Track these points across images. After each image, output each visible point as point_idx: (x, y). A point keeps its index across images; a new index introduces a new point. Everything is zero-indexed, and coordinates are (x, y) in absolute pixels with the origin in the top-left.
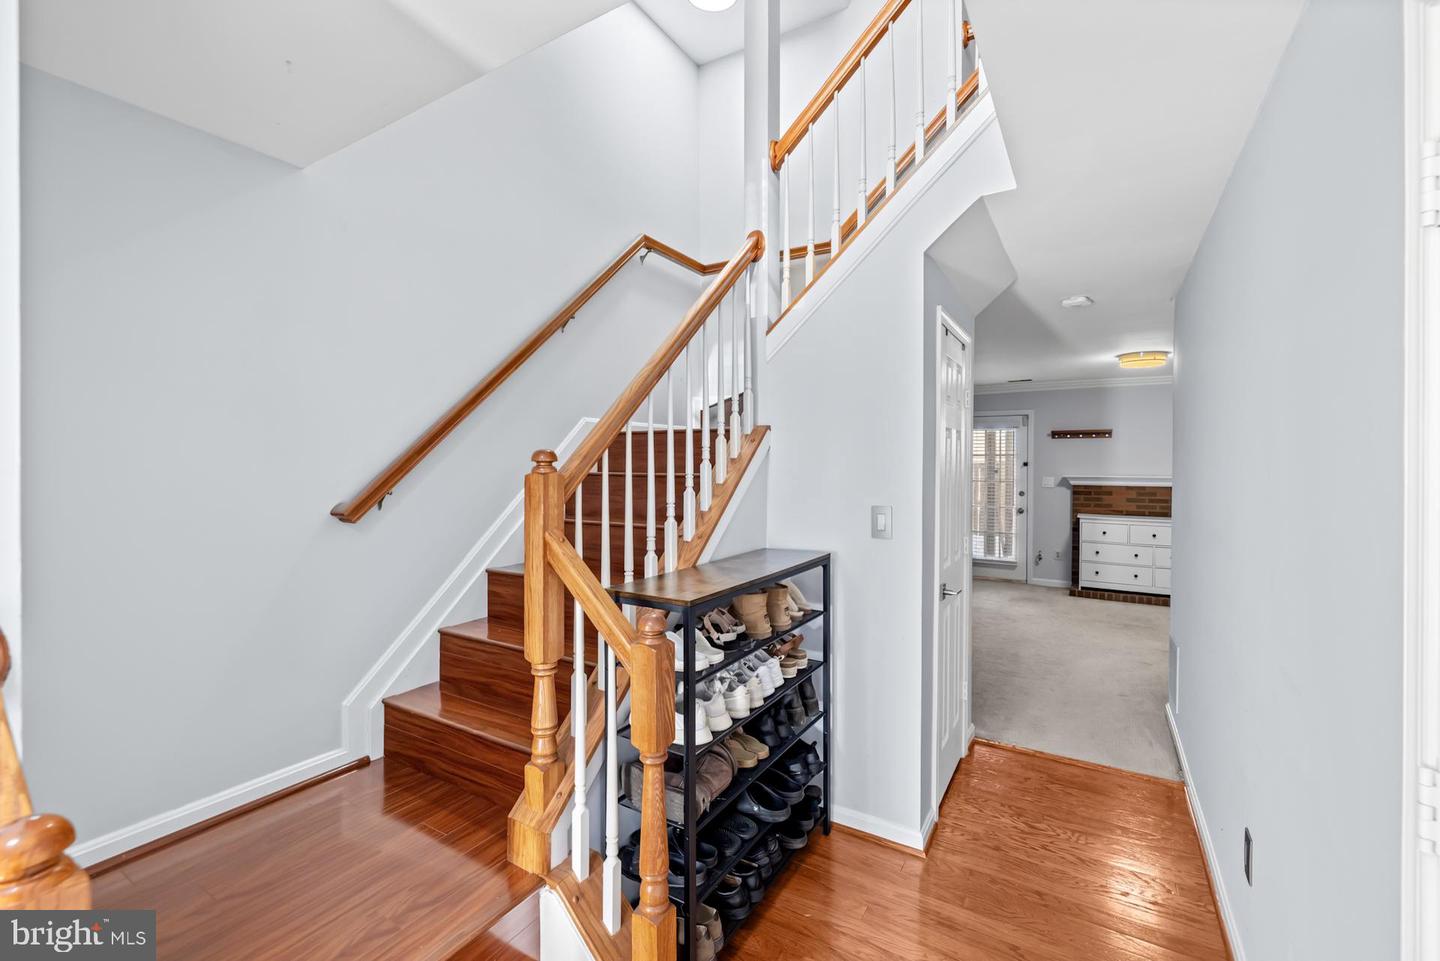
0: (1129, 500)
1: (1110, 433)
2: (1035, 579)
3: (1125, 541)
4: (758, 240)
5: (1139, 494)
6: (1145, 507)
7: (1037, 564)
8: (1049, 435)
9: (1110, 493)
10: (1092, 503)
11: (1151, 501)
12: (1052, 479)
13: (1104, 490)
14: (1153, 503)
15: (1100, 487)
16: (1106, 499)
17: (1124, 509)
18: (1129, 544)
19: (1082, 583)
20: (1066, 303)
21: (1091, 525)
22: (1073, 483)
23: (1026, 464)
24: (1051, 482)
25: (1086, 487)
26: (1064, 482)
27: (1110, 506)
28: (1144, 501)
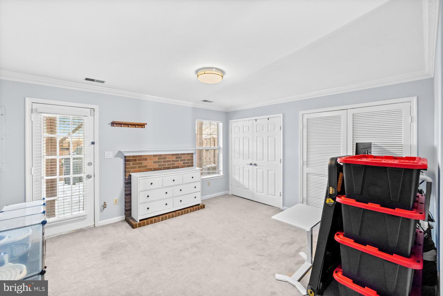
0: (155, 162)
2: (101, 222)
5: (159, 159)
6: (162, 165)
7: (101, 211)
8: (109, 124)
9: (146, 159)
10: (137, 166)
11: (164, 162)
12: (112, 152)
13: (143, 158)
15: (141, 156)
16: (144, 163)
17: (152, 167)
21: (144, 180)
22: (126, 154)
23: (93, 143)
24: (110, 155)
25: (133, 156)
26: (120, 154)
27: (146, 166)
28: (161, 162)
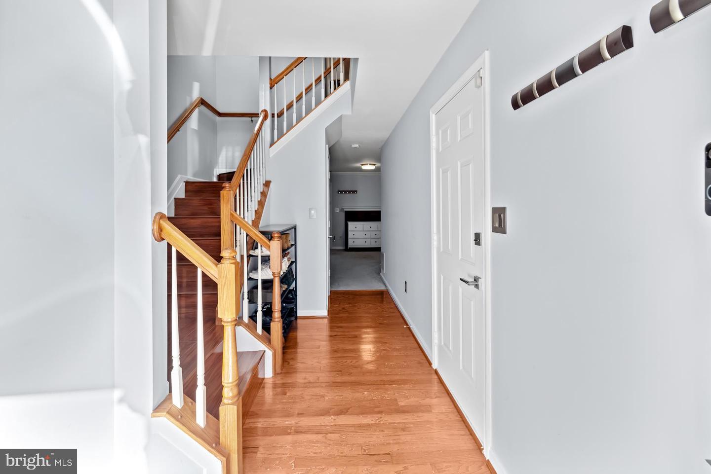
1: (356, 191)
3: (362, 230)
4: (266, 114)
10: (352, 217)
12: (338, 209)
14: (374, 216)
18: (364, 231)
19: (349, 246)
20: (353, 146)
21: (352, 225)
22: (345, 210)
25: (350, 211)
26: (342, 210)
